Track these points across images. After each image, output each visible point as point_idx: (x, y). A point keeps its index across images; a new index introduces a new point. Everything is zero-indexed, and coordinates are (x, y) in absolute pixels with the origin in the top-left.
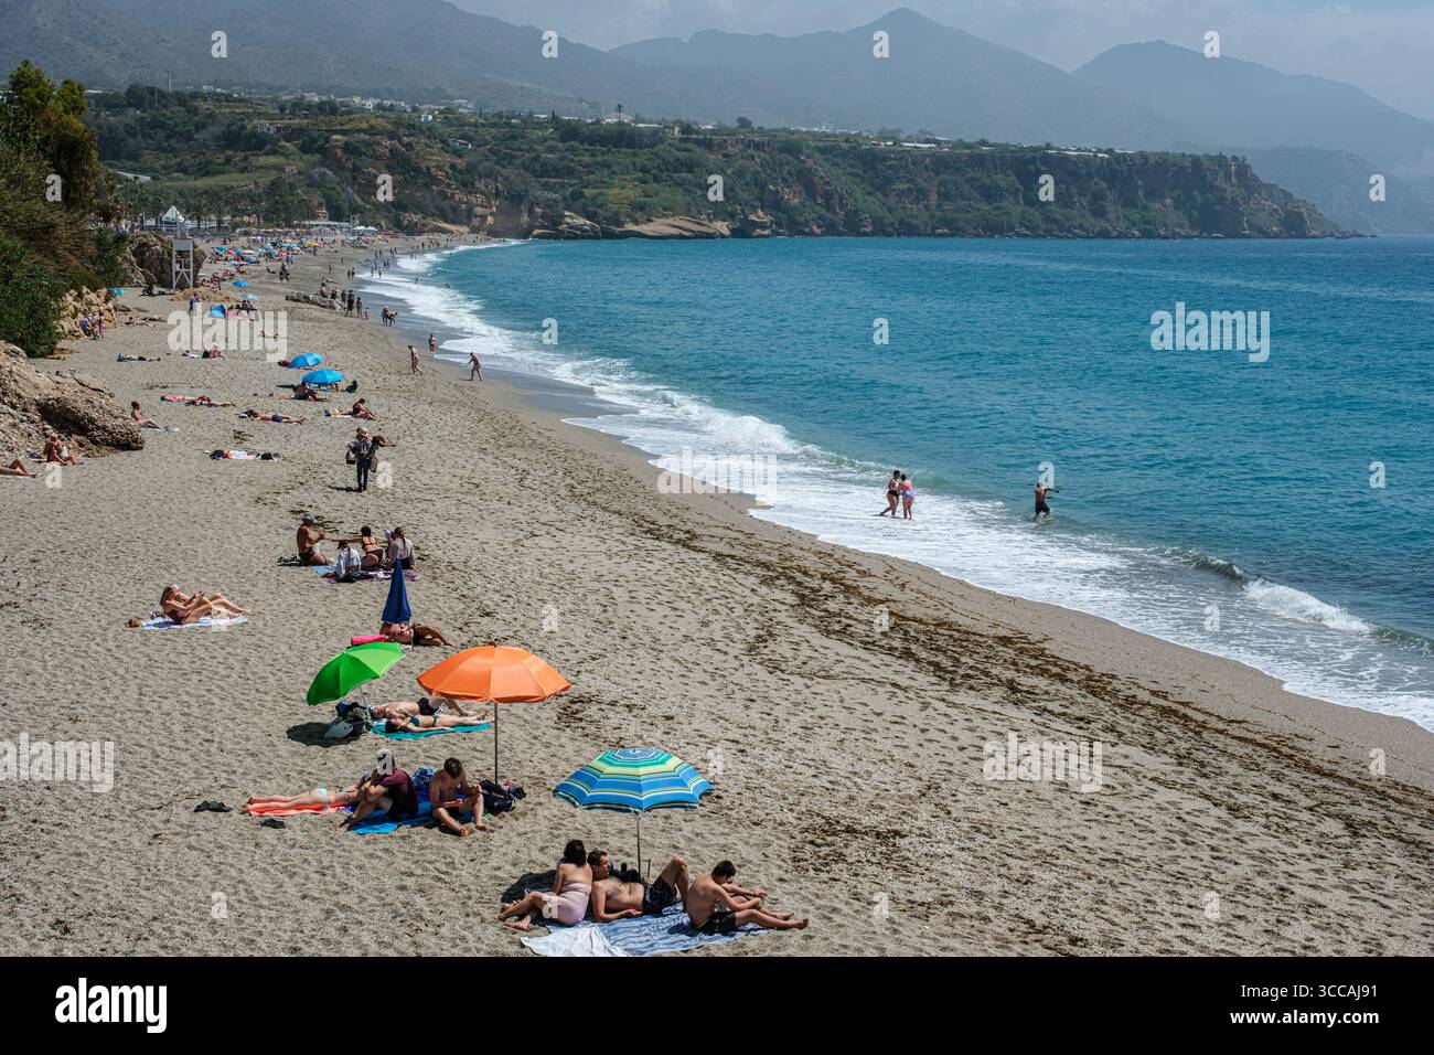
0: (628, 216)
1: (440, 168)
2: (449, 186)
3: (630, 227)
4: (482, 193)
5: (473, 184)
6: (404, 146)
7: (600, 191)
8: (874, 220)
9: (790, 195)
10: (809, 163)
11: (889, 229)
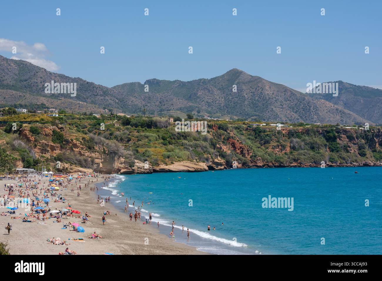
0: (162, 161)
1: (77, 140)
2: (82, 148)
3: (163, 166)
4: (98, 152)
5: (94, 148)
6: (59, 129)
7: (146, 149)
8: (263, 160)
9: (226, 149)
10: (232, 134)
11: (270, 164)
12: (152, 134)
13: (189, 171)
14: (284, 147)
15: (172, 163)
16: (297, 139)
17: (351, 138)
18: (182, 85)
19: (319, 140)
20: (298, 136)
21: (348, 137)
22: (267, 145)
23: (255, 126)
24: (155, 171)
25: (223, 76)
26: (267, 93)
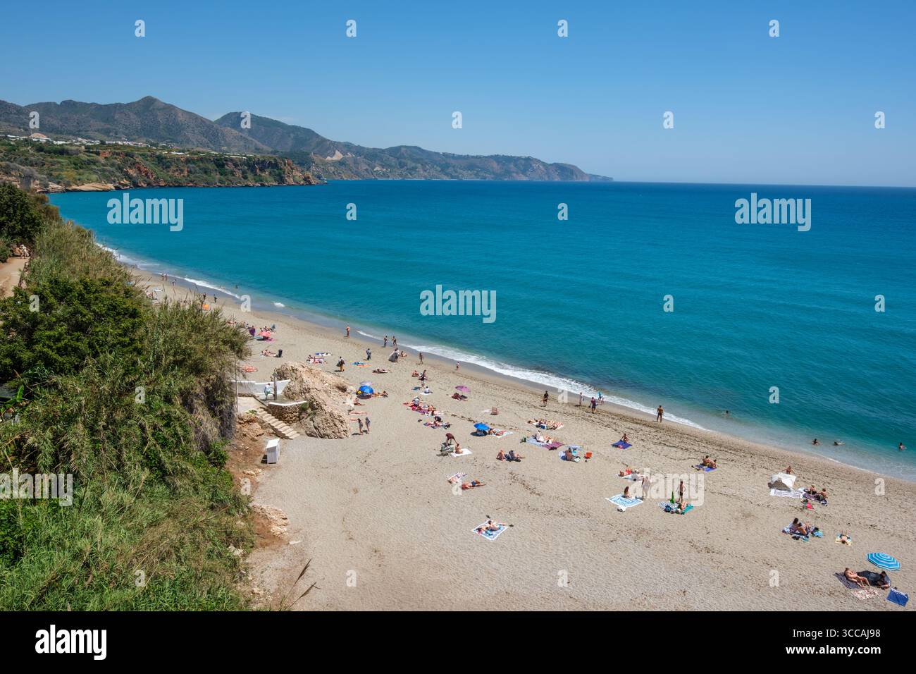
0: (73, 183)
3: (76, 187)
7: (58, 173)
8: (165, 181)
9: (132, 172)
10: (137, 160)
11: (171, 184)
12: (64, 160)
13: (98, 191)
14: (182, 171)
15: (83, 185)
16: (193, 165)
17: (236, 165)
18: (99, 107)
19: (211, 166)
20: (194, 163)
21: (234, 164)
22: (168, 169)
23: (158, 153)
24: (67, 191)
25: (139, 102)
26: (179, 119)
